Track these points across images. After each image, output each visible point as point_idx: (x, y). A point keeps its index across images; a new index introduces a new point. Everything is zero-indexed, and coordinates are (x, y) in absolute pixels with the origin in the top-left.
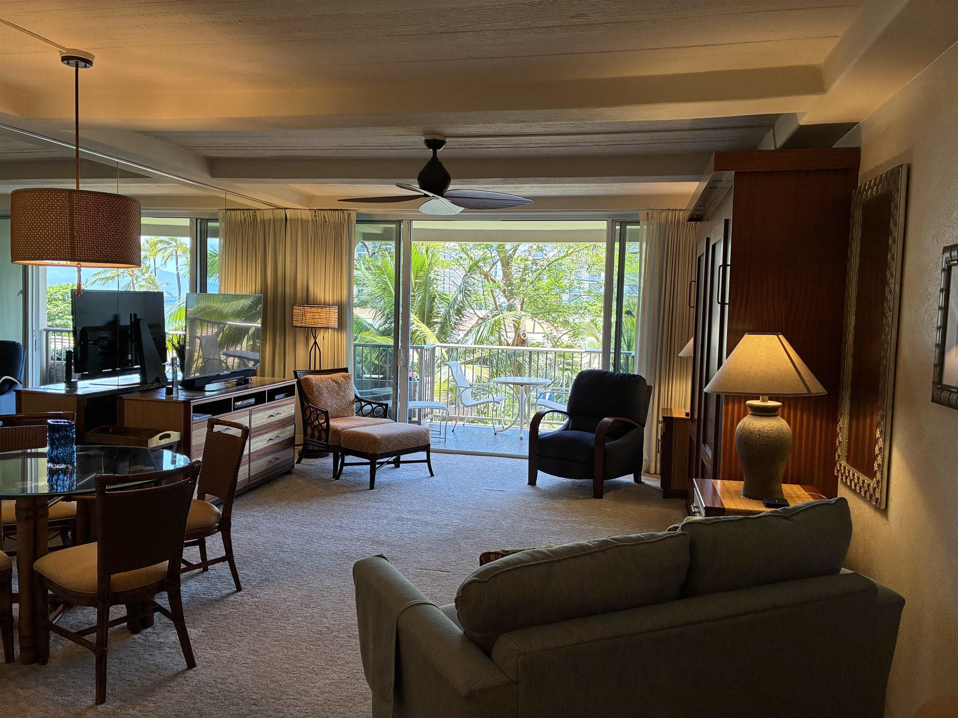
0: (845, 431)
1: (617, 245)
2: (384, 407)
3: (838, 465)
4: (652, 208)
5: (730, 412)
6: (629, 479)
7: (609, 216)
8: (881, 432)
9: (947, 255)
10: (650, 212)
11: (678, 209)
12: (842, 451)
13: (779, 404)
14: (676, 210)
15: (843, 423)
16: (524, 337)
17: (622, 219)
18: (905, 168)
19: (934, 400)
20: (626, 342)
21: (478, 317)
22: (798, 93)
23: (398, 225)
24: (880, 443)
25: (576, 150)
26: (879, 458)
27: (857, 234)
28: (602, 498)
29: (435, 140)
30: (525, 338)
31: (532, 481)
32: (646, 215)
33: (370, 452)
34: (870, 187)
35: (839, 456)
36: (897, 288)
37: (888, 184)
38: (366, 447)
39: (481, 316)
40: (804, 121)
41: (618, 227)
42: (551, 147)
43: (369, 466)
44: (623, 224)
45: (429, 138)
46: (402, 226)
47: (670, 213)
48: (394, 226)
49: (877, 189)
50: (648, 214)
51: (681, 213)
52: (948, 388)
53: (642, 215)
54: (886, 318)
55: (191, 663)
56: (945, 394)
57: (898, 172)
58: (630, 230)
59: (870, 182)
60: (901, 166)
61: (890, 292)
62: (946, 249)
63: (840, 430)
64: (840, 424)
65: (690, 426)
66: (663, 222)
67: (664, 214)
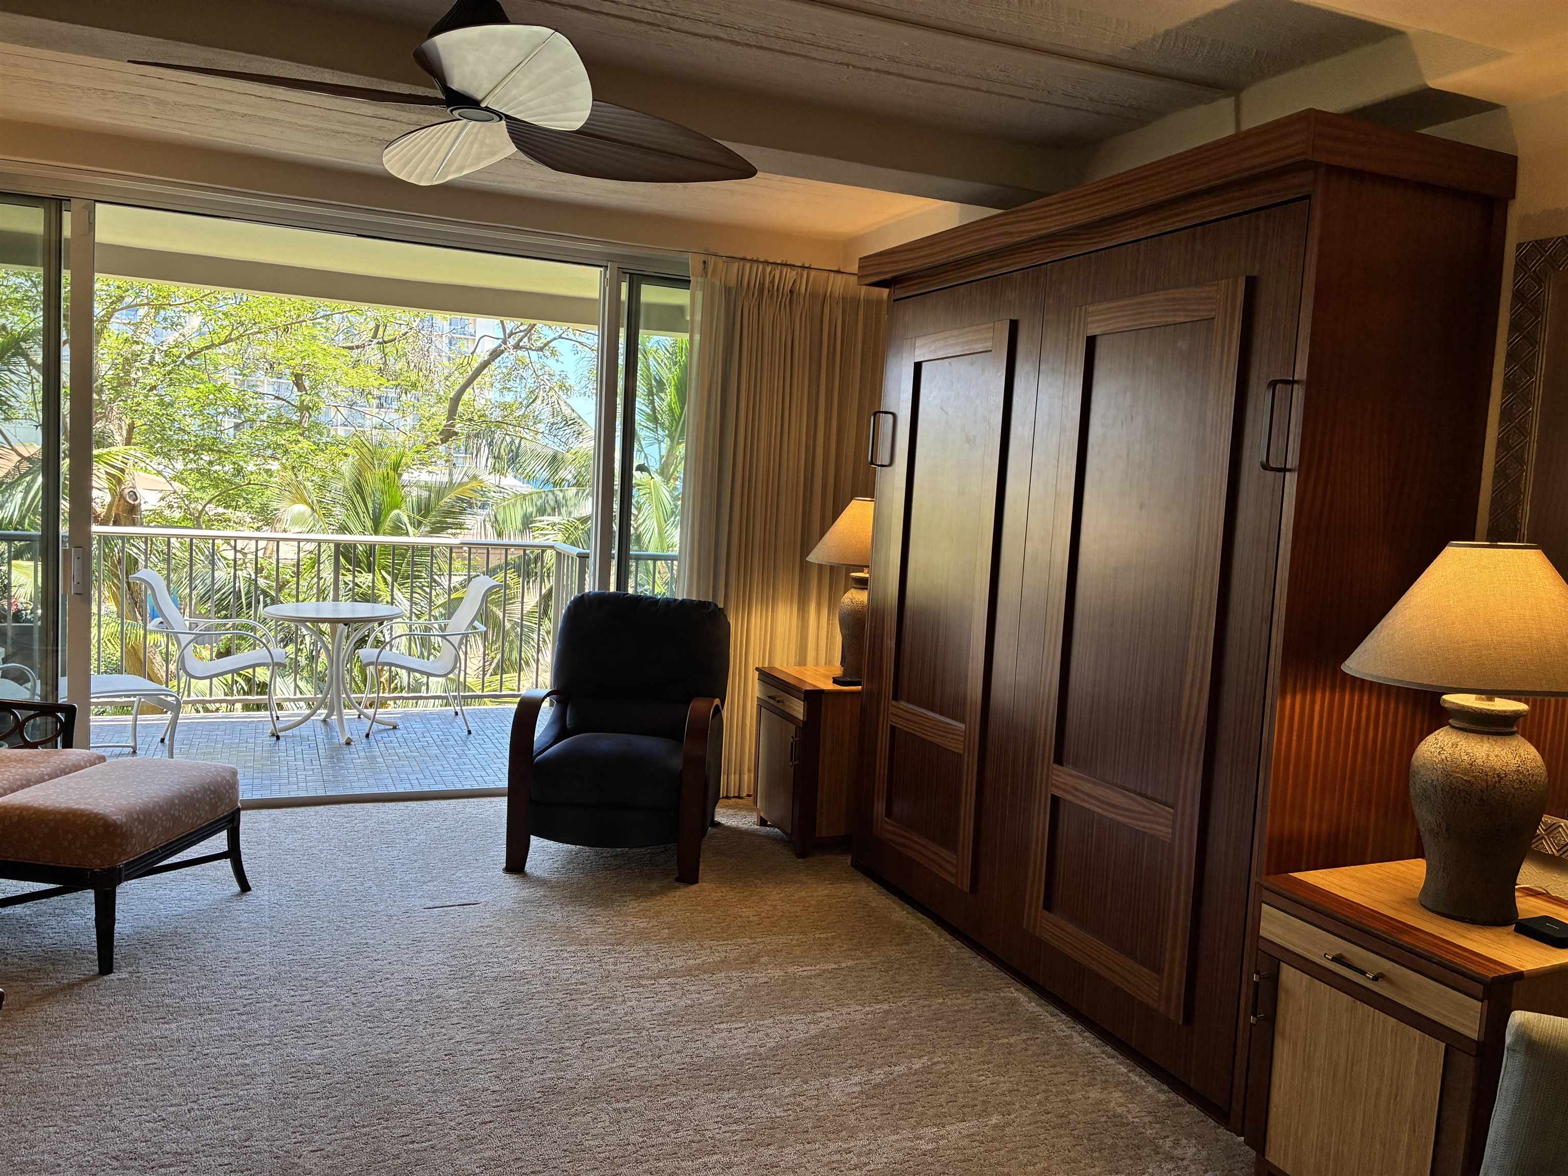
2: (62, 716)
4: (713, 250)
7: (611, 258)
10: (712, 260)
11: (762, 259)
13: (1523, 706)
14: (757, 261)
16: (135, 500)
17: (633, 267)
20: (371, 512)
21: (19, 455)
28: (698, 882)
30: (137, 503)
31: (516, 863)
32: (703, 267)
33: (96, 864)
38: (80, 852)
39: (26, 455)
41: (622, 285)
44: (636, 280)
47: (748, 265)
50: (704, 262)
51: (769, 269)
53: (694, 263)
65: (893, 710)
66: (733, 280)
67: (735, 266)
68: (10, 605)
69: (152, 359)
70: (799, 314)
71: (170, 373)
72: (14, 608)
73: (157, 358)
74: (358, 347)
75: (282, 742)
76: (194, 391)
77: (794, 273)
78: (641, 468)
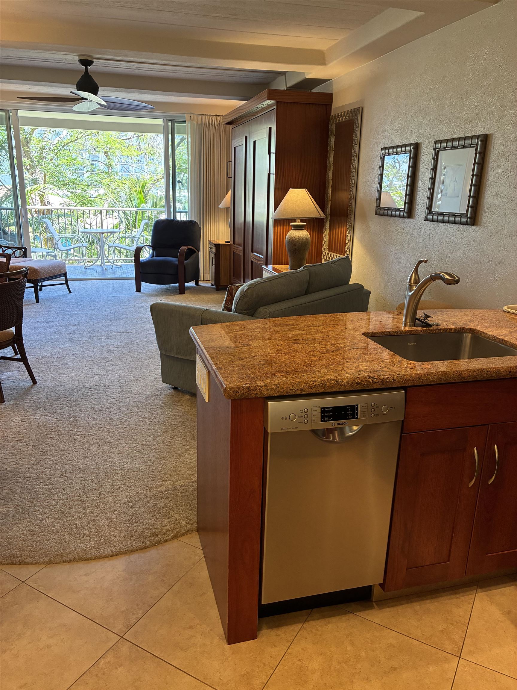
0: (327, 237)
1: (170, 136)
2: (24, 250)
3: (324, 253)
4: (192, 113)
5: (276, 231)
6: (192, 284)
7: (164, 116)
8: (349, 233)
9: (383, 152)
10: (192, 116)
12: (325, 246)
13: (306, 223)
14: (207, 115)
15: (326, 232)
17: (172, 119)
18: (361, 109)
19: (376, 214)
20: (134, 205)
21: (7, 188)
22: (314, 64)
23: (7, 113)
24: (349, 238)
25: (171, 75)
26: (348, 244)
27: (333, 139)
28: (184, 294)
29: (87, 60)
31: (138, 289)
32: (190, 118)
33: (32, 279)
34: (341, 116)
35: (324, 249)
36: (357, 166)
37: (352, 116)
39: (9, 188)
40: (308, 77)
41: (170, 124)
42: (156, 71)
43: (33, 289)
44: (173, 122)
45: (83, 58)
46: (11, 114)
47: (204, 117)
48: (3, 113)
49: (346, 117)
50: (190, 117)
51: (211, 117)
52: (383, 209)
53: (187, 116)
54: (352, 180)
55: (34, 382)
56: (382, 211)
57: (358, 110)
58: (177, 125)
59: (341, 113)
60: (359, 108)
61: (354, 168)
62: (382, 149)
63: (325, 236)
64: (325, 233)
65: (233, 247)
66: (200, 122)
67: (200, 117)
68: (9, 230)
69: (50, 148)
70: (222, 131)
71: (57, 153)
72: (10, 231)
73: (52, 147)
74: (128, 139)
75: (87, 270)
76: (66, 161)
77: (219, 118)
78: (179, 182)
